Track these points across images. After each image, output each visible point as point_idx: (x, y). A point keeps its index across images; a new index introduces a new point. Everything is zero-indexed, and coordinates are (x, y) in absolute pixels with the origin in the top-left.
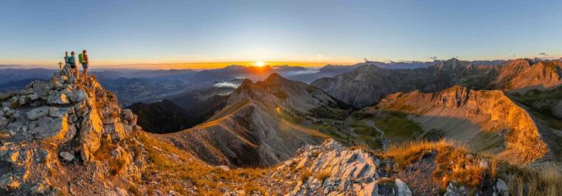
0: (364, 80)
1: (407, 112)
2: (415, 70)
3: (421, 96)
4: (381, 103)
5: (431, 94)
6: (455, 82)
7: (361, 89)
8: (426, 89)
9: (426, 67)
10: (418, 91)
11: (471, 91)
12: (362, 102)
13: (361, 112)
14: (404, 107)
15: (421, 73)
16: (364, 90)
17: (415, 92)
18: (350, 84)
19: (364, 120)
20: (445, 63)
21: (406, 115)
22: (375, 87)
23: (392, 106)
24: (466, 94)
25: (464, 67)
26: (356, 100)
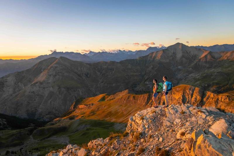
0: (51, 80)
1: (113, 120)
2: (121, 62)
3: (131, 98)
4: (77, 111)
5: (146, 96)
6: (181, 79)
7: (46, 93)
8: (139, 88)
9: (137, 57)
10: (127, 91)
11: (208, 93)
12: (49, 113)
13: (47, 127)
14: (110, 114)
15: (130, 66)
16: (51, 94)
17: (124, 94)
18: (28, 89)
19: (54, 138)
20: (165, 50)
21: (112, 124)
22: (68, 89)
23: (93, 113)
24: (199, 98)
25: (195, 57)
26: (40, 110)
